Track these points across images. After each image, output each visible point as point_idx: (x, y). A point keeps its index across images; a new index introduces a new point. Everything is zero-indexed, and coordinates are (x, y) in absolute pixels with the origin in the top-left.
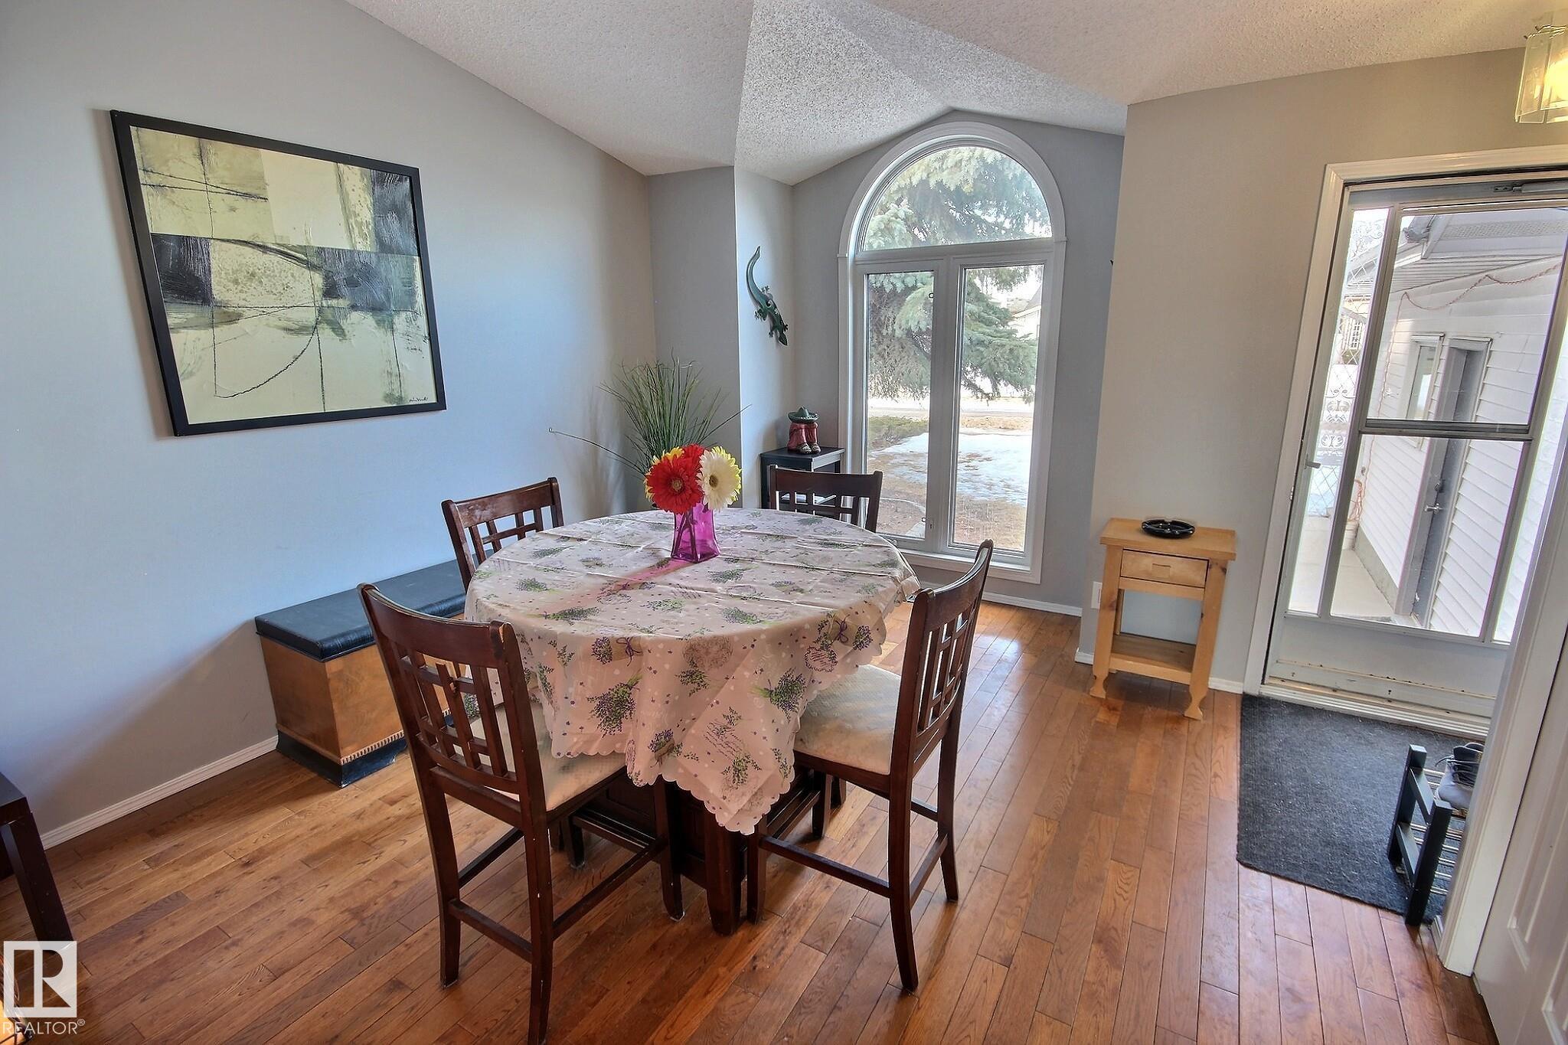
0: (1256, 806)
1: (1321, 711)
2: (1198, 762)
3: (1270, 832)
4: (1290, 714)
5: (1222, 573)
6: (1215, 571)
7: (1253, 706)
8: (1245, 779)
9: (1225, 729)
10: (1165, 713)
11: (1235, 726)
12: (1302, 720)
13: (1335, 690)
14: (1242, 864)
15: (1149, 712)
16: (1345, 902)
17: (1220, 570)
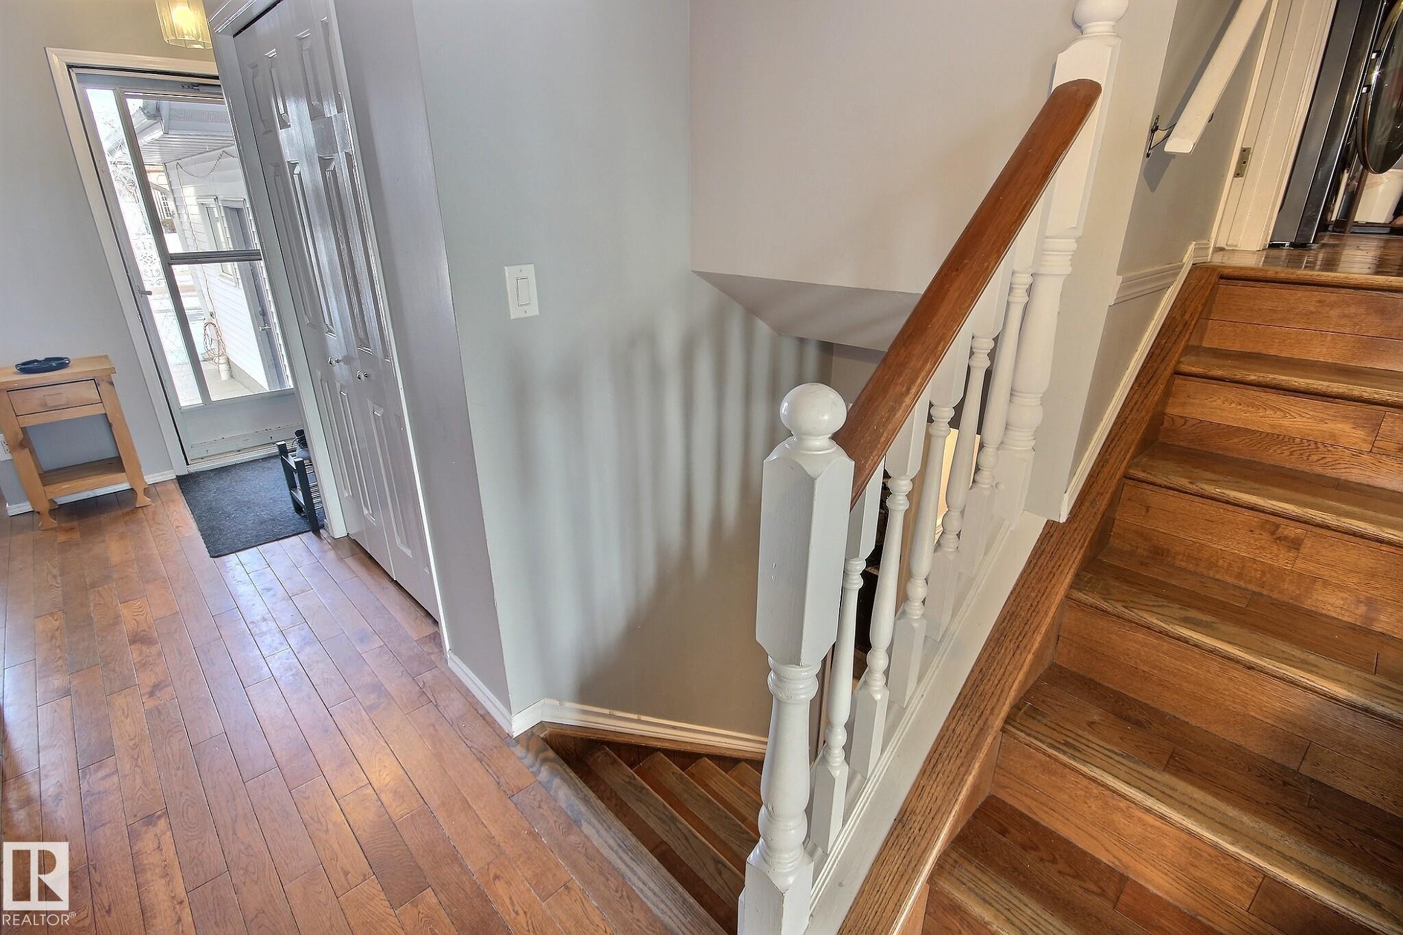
0: (213, 528)
1: (234, 466)
2: (161, 527)
3: (226, 535)
4: (215, 475)
5: (110, 387)
6: (104, 387)
7: (186, 482)
8: (198, 520)
9: (173, 501)
10: (120, 512)
11: (179, 497)
12: (224, 475)
13: (239, 451)
14: (214, 557)
15: (104, 518)
16: (280, 541)
17: (108, 384)
